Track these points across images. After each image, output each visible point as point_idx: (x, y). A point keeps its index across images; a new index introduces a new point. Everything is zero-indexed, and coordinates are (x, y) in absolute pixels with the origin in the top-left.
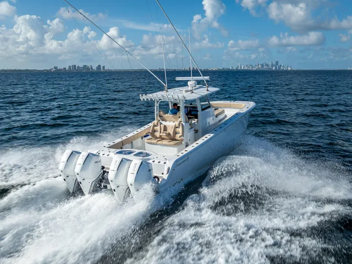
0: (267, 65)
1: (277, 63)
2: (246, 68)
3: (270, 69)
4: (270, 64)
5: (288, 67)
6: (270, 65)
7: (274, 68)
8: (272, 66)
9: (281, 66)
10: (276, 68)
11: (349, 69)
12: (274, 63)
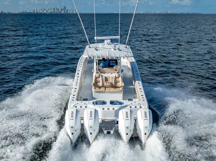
0: (58, 10)
1: (65, 8)
2: (41, 12)
3: (60, 12)
4: (59, 8)
5: (73, 11)
6: (60, 10)
7: (63, 12)
8: (62, 10)
9: (68, 10)
10: (64, 11)
11: (115, 12)
12: (63, 8)
